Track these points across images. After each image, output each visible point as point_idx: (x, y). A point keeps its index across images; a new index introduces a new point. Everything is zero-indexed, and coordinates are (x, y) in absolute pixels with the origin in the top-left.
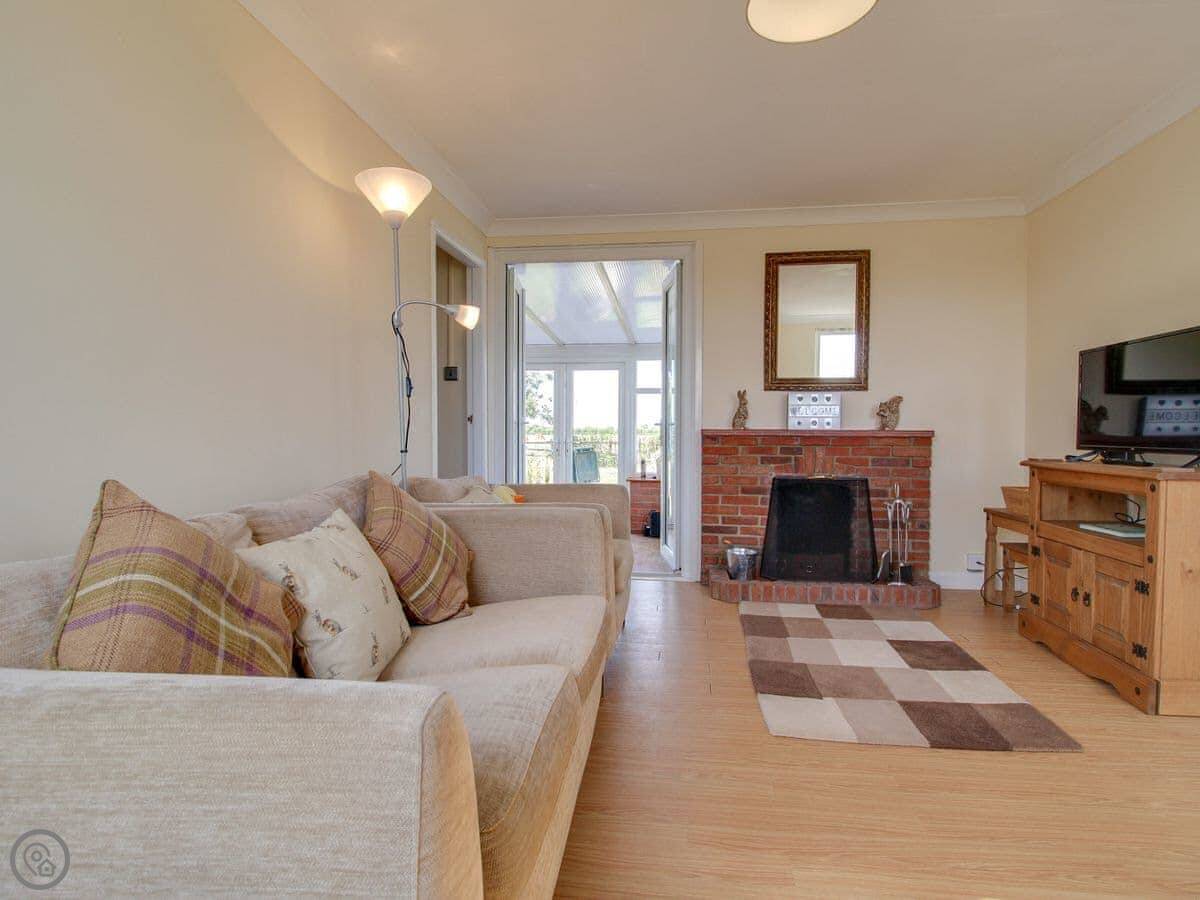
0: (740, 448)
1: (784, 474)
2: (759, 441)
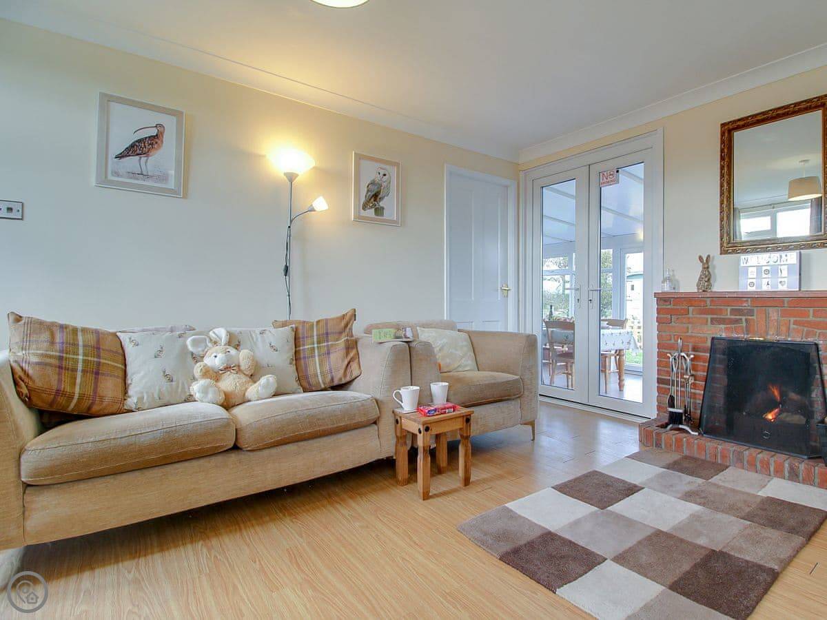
0: (691, 309)
1: (735, 335)
2: (708, 303)
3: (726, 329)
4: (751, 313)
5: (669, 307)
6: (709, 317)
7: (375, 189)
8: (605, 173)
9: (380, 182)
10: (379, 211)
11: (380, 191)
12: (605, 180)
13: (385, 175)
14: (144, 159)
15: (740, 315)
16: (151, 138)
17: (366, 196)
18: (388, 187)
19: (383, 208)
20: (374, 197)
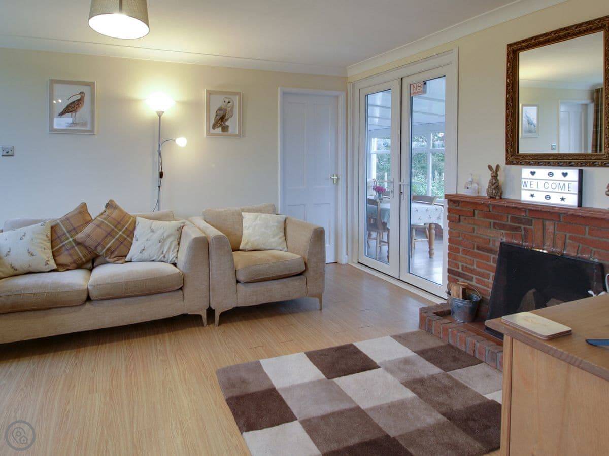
0: (476, 212)
1: (514, 241)
2: (491, 208)
3: (507, 234)
4: (529, 222)
5: (458, 208)
6: (492, 221)
7: (222, 113)
8: (415, 85)
9: (226, 108)
10: (225, 129)
11: (226, 114)
12: (415, 90)
13: (229, 102)
14: (74, 114)
15: (519, 223)
16: (78, 101)
17: (215, 120)
18: (232, 111)
19: (228, 126)
20: (221, 120)
